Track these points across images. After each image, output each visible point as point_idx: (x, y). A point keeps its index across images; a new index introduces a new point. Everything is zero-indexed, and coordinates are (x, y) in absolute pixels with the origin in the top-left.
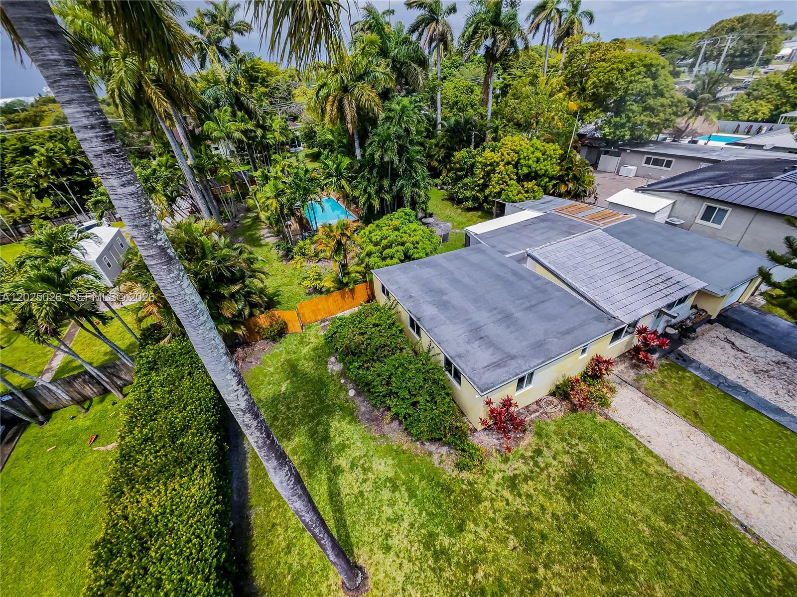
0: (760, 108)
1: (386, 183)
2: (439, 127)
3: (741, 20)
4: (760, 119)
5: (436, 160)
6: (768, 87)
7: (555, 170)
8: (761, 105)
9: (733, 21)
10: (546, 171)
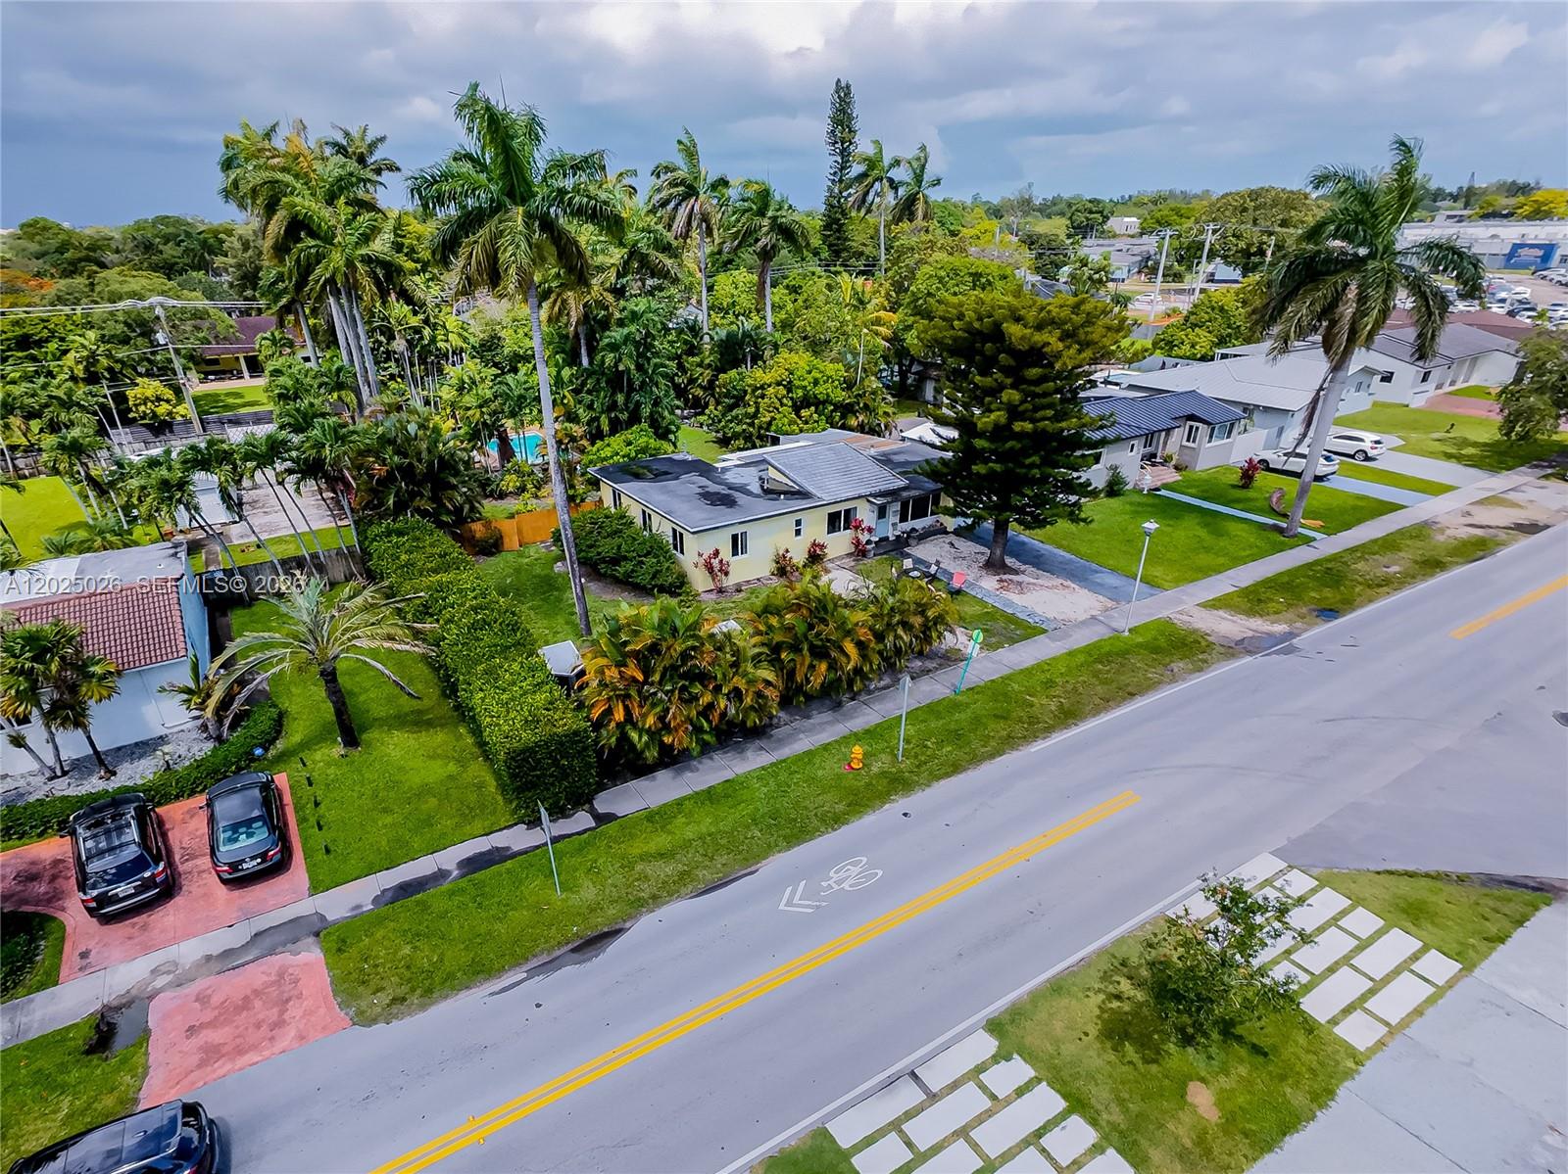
0: (1197, 339)
1: (620, 398)
2: (707, 339)
3: (1254, 195)
4: (1199, 356)
5: (700, 386)
6: (1209, 310)
7: (840, 396)
8: (1198, 335)
9: (1242, 197)
10: (828, 395)
